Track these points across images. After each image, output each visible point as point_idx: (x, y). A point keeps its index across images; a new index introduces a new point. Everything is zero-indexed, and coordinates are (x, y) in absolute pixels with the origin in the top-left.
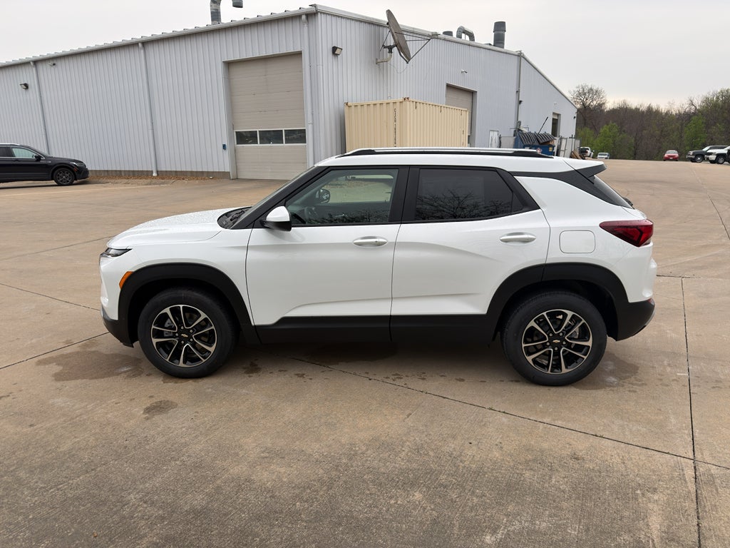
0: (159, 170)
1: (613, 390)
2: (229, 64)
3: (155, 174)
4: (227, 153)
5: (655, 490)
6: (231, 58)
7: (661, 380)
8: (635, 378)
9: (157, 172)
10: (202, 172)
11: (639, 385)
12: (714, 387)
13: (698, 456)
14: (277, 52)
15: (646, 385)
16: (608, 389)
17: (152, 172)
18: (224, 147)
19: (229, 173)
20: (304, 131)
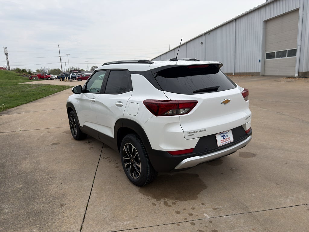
0: (236, 72)
2: (266, 22)
3: (233, 74)
4: (260, 63)
6: (267, 19)
9: (235, 73)
10: (250, 73)
14: (287, 11)
17: (233, 73)
18: (259, 61)
19: (260, 73)
20: (296, 50)
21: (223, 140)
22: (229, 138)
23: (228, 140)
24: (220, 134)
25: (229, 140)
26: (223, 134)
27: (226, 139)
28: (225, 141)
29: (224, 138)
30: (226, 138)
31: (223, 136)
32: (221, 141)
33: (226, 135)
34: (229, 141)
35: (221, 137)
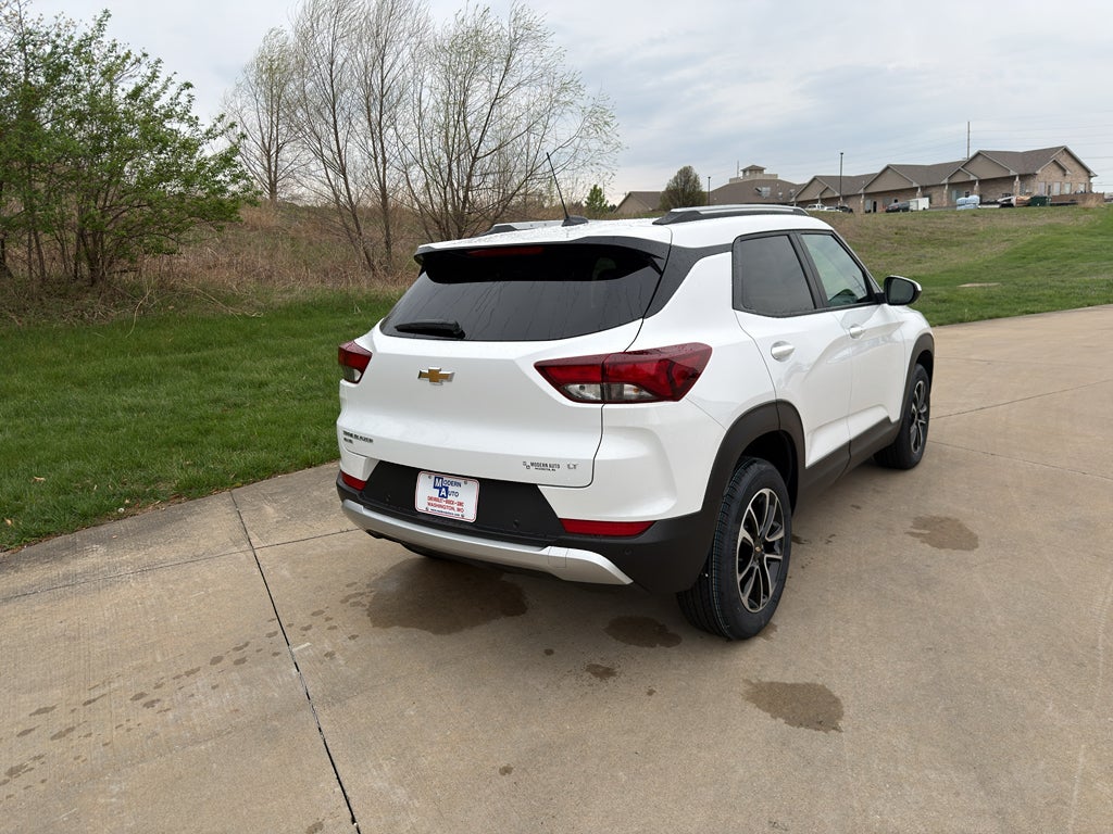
1: (374, 575)
5: (277, 522)
7: (328, 619)
8: (364, 605)
11: (350, 597)
12: (246, 645)
13: (251, 554)
15: (342, 602)
16: (381, 574)
21: (435, 499)
22: (460, 504)
23: (453, 509)
24: (433, 477)
25: (459, 510)
26: (443, 480)
27: (447, 502)
28: (442, 507)
29: (443, 496)
30: (449, 498)
31: (440, 489)
32: (431, 498)
33: (451, 489)
34: (460, 513)
35: (435, 487)
